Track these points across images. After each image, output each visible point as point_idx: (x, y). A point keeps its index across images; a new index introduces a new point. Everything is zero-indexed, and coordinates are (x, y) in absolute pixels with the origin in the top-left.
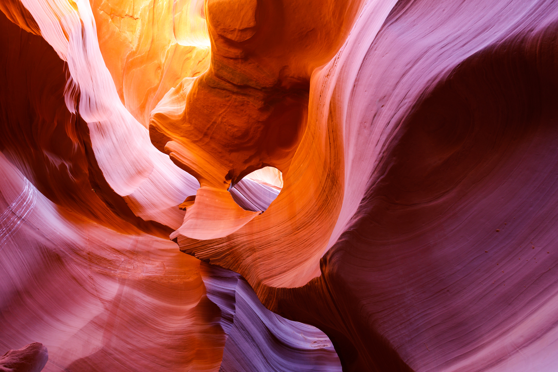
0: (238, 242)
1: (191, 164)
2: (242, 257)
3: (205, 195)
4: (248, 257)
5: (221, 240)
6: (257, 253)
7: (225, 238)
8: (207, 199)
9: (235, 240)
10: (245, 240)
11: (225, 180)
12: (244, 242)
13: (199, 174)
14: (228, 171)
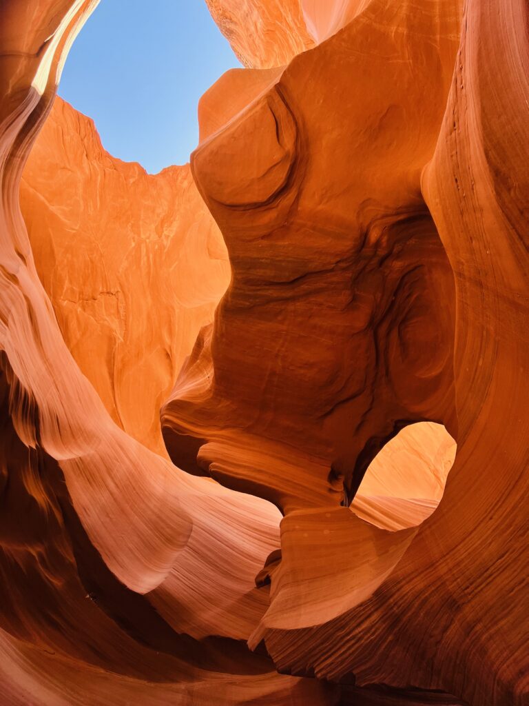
0: (406, 597)
1: (253, 474)
2: (431, 637)
3: (297, 527)
4: (446, 629)
5: (362, 608)
6: (467, 609)
7: (370, 600)
8: (306, 535)
9: (395, 597)
10: (421, 586)
11: (329, 485)
12: (421, 592)
13: (274, 490)
14: (330, 465)
